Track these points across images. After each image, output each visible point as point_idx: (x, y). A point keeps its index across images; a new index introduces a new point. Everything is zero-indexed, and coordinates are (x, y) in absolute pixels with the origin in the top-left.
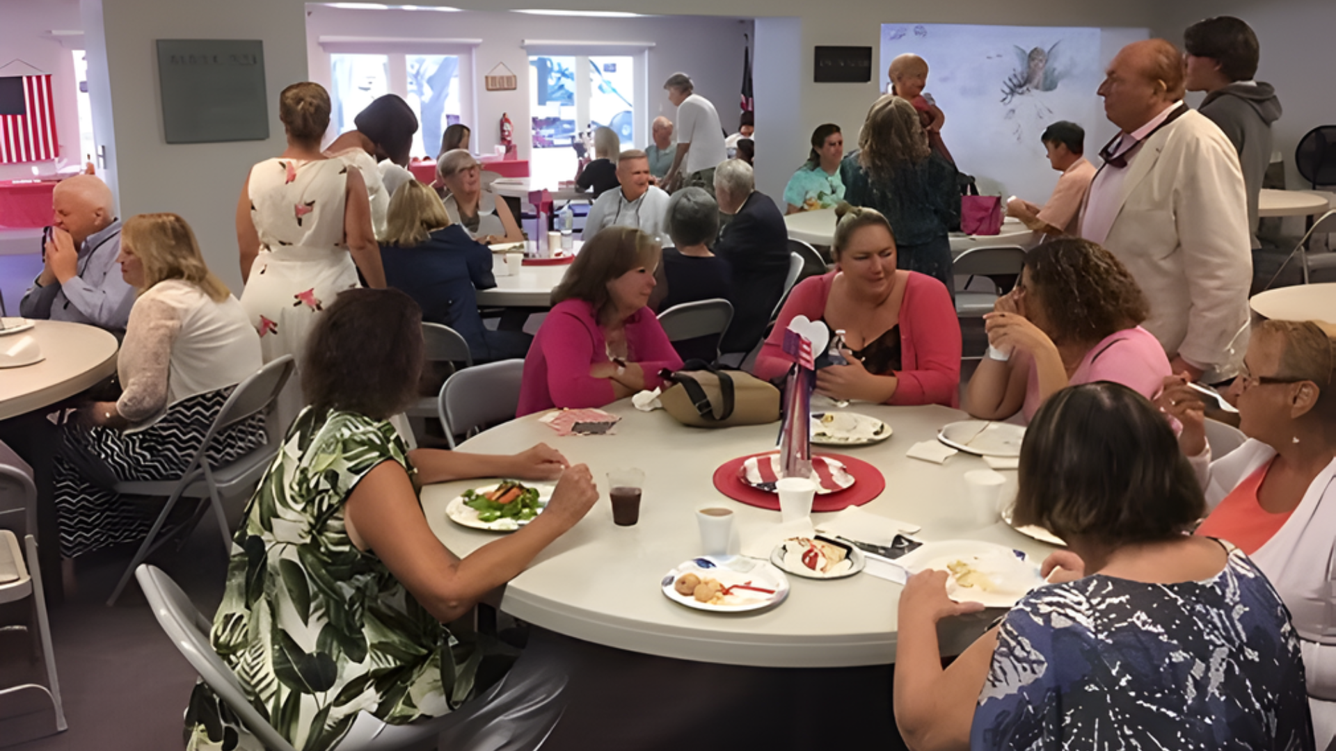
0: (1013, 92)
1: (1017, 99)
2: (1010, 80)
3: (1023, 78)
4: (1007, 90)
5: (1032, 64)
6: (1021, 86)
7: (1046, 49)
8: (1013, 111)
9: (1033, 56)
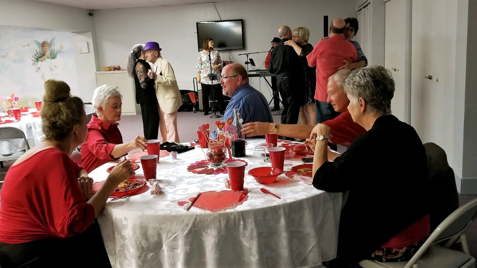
0: (37, 60)
1: (40, 63)
2: (35, 55)
3: (40, 54)
4: (35, 60)
5: (44, 48)
6: (41, 57)
7: (49, 41)
8: (39, 68)
9: (43, 45)
